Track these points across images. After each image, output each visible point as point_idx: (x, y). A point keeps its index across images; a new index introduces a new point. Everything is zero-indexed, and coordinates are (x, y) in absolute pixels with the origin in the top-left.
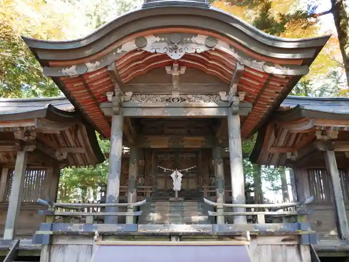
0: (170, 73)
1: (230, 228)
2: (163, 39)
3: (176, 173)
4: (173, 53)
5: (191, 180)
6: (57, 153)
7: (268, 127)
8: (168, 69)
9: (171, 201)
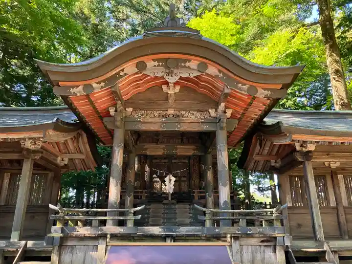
0: (166, 91)
1: (217, 230)
2: (161, 64)
3: (170, 178)
4: (170, 77)
5: (183, 184)
6: (59, 159)
7: (254, 137)
8: (164, 87)
9: (164, 204)
